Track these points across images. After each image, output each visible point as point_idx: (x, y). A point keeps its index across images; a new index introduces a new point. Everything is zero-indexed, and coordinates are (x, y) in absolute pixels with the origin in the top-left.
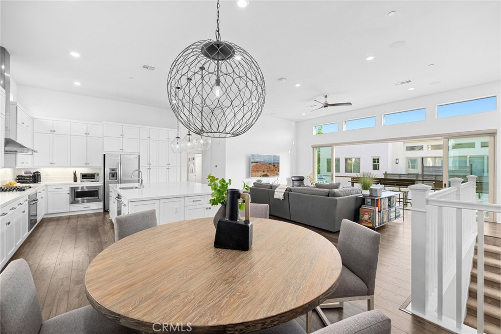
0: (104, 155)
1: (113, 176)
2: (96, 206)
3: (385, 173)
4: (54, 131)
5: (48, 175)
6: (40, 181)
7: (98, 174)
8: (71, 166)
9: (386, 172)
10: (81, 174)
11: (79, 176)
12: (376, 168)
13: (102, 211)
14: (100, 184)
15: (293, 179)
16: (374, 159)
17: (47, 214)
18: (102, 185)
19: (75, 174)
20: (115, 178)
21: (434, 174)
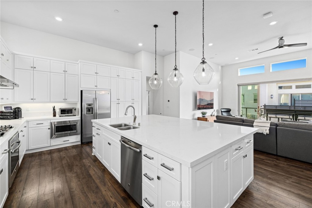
0: (82, 91)
1: (89, 110)
2: (74, 140)
4: (35, 68)
5: (28, 110)
6: (21, 117)
7: (75, 110)
8: (50, 102)
9: (265, 104)
10: (60, 109)
11: (58, 111)
13: (80, 143)
14: (77, 118)
15: (223, 110)
17: (28, 150)
18: (80, 119)
19: (54, 109)
20: (91, 112)
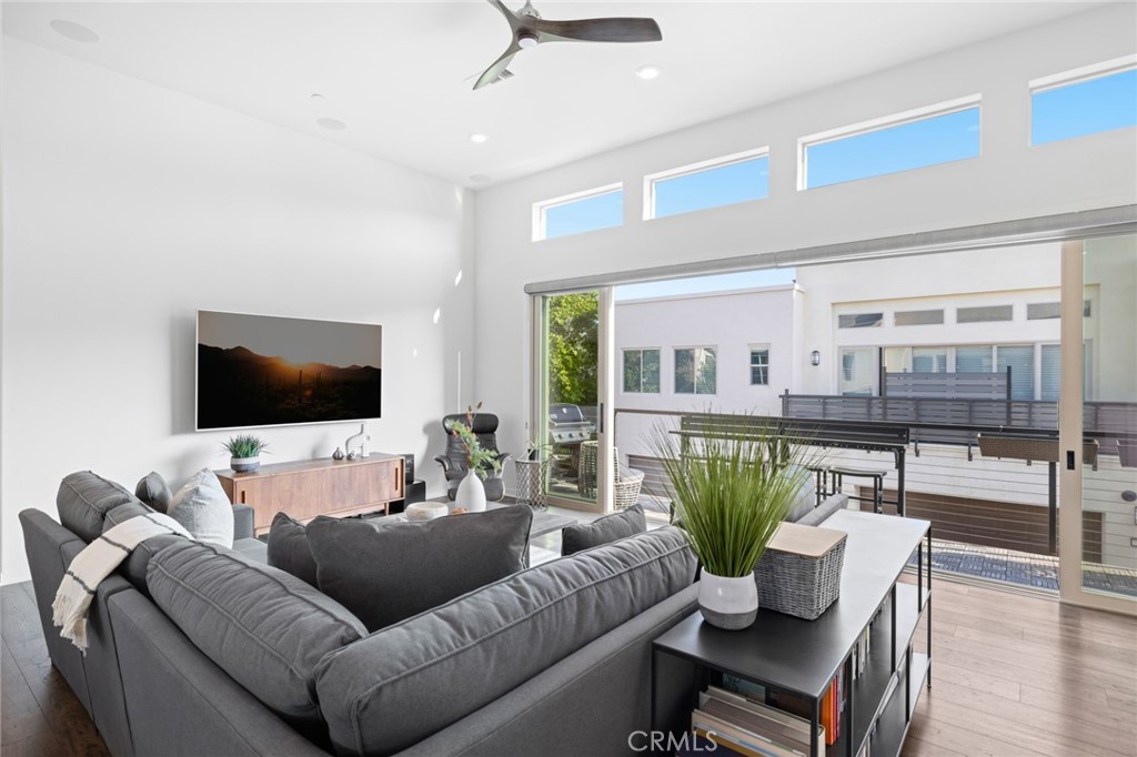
3: (783, 393)
9: (787, 391)
12: (759, 377)
16: (753, 354)
21: (910, 394)
